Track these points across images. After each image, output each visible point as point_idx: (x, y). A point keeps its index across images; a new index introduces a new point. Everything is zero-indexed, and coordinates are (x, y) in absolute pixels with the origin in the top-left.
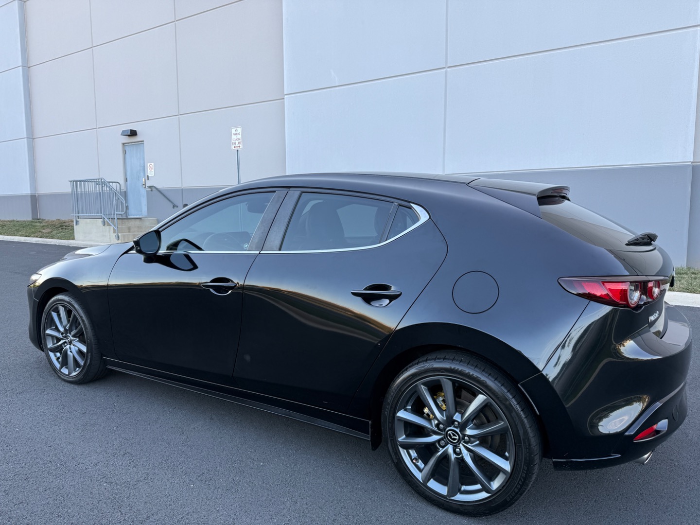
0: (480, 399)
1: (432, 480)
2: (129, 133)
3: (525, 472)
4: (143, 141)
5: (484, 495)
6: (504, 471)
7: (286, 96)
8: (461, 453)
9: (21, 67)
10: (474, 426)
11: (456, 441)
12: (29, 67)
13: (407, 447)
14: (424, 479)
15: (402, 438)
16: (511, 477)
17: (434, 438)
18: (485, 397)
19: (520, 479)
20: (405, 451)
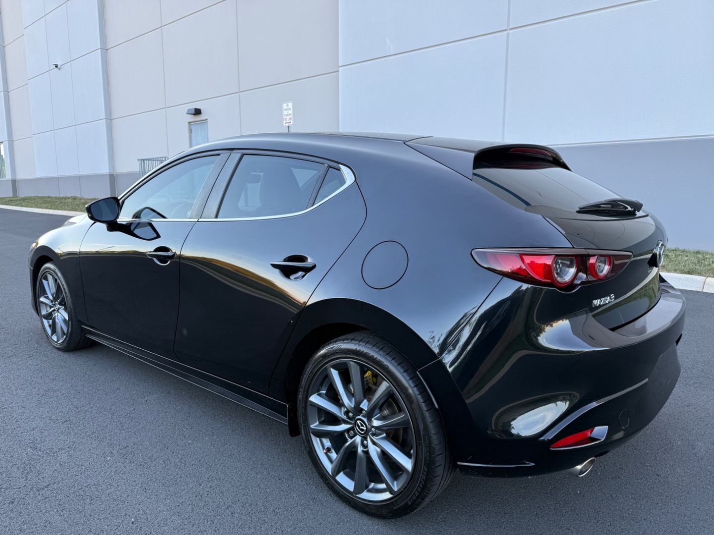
0: (384, 386)
1: (341, 473)
2: (194, 112)
4: (207, 120)
5: (387, 496)
6: (406, 472)
7: (341, 68)
8: (367, 445)
9: (99, 50)
10: (379, 416)
11: (363, 432)
12: (107, 50)
13: (320, 435)
14: (333, 471)
16: (412, 478)
17: (343, 427)
18: (388, 385)
20: (318, 439)
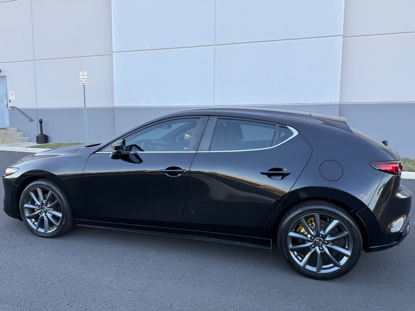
0: (335, 222)
1: (307, 265)
3: (358, 254)
4: (6, 76)
5: (336, 268)
6: (347, 256)
7: (114, 54)
8: (323, 249)
10: (330, 236)
11: (320, 244)
13: (293, 250)
14: (303, 265)
15: (291, 246)
16: (350, 258)
17: (309, 244)
18: (338, 221)
19: (356, 258)
20: (293, 252)
